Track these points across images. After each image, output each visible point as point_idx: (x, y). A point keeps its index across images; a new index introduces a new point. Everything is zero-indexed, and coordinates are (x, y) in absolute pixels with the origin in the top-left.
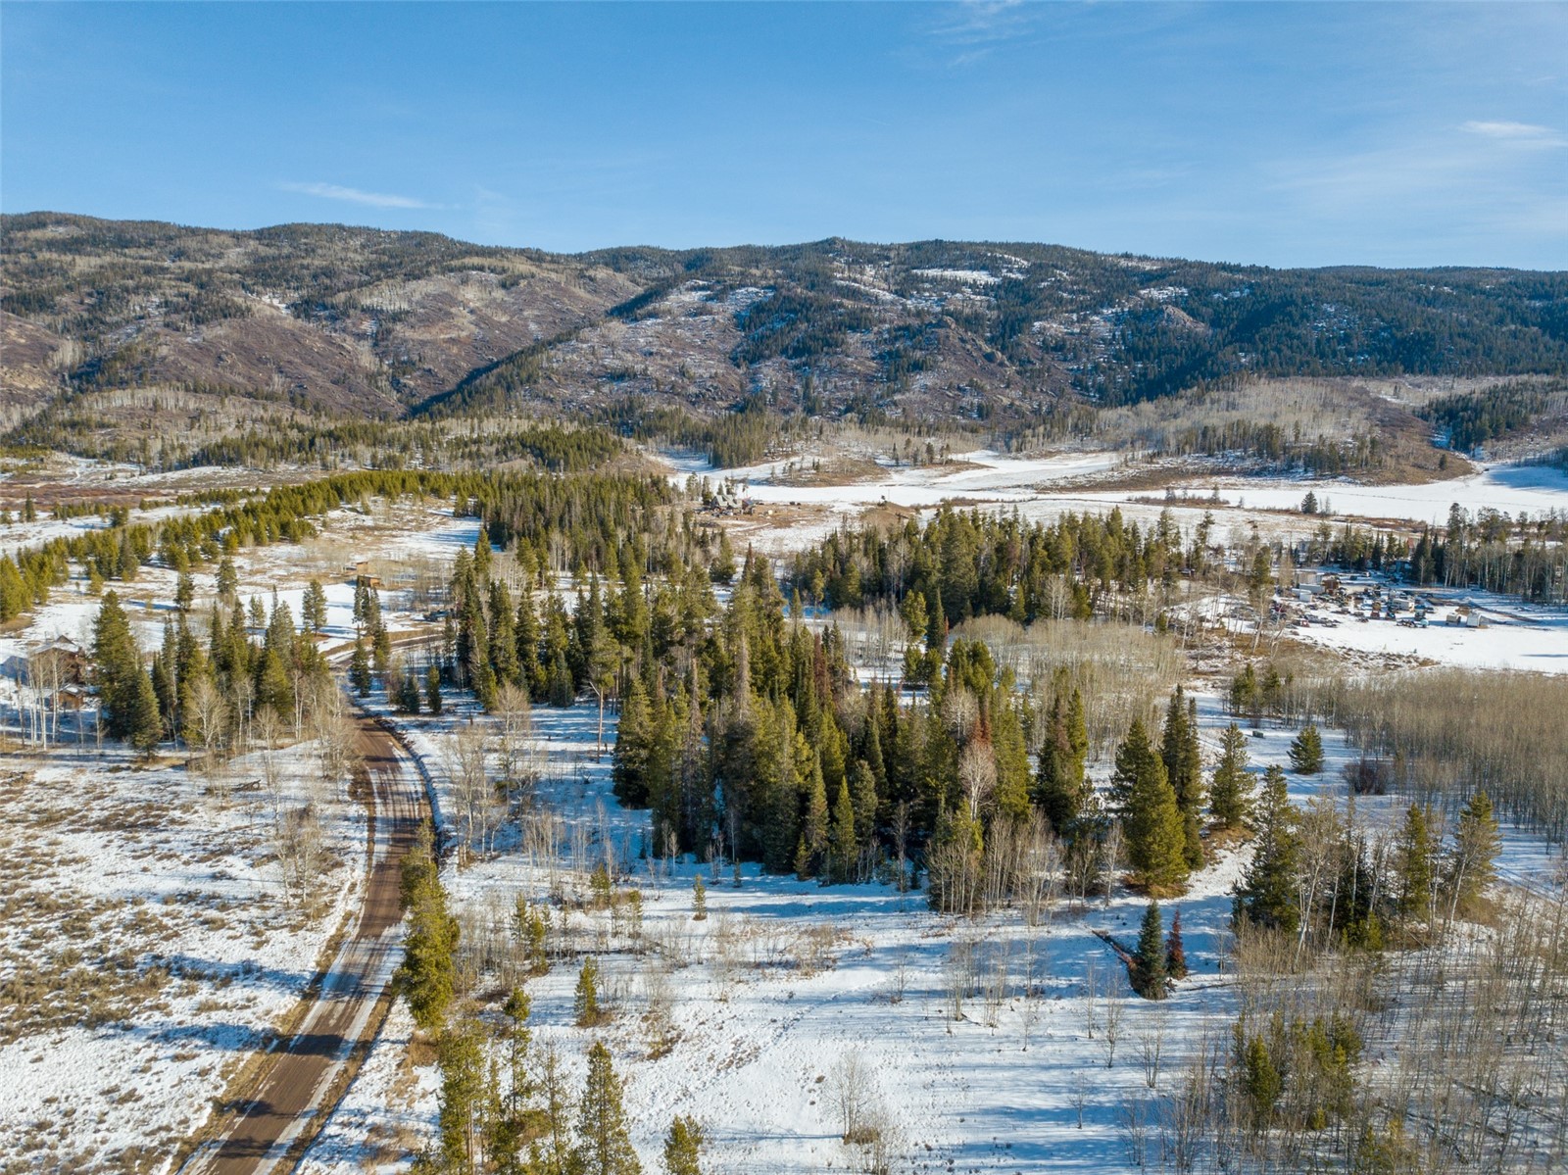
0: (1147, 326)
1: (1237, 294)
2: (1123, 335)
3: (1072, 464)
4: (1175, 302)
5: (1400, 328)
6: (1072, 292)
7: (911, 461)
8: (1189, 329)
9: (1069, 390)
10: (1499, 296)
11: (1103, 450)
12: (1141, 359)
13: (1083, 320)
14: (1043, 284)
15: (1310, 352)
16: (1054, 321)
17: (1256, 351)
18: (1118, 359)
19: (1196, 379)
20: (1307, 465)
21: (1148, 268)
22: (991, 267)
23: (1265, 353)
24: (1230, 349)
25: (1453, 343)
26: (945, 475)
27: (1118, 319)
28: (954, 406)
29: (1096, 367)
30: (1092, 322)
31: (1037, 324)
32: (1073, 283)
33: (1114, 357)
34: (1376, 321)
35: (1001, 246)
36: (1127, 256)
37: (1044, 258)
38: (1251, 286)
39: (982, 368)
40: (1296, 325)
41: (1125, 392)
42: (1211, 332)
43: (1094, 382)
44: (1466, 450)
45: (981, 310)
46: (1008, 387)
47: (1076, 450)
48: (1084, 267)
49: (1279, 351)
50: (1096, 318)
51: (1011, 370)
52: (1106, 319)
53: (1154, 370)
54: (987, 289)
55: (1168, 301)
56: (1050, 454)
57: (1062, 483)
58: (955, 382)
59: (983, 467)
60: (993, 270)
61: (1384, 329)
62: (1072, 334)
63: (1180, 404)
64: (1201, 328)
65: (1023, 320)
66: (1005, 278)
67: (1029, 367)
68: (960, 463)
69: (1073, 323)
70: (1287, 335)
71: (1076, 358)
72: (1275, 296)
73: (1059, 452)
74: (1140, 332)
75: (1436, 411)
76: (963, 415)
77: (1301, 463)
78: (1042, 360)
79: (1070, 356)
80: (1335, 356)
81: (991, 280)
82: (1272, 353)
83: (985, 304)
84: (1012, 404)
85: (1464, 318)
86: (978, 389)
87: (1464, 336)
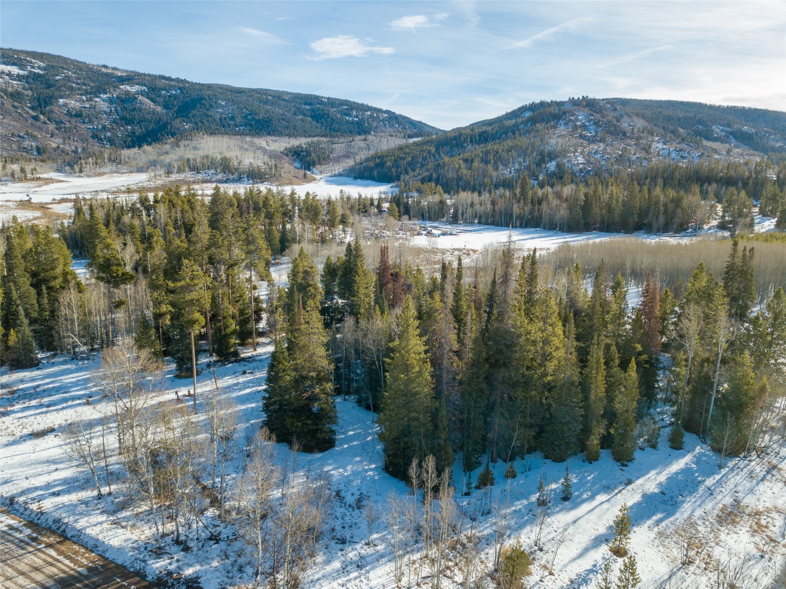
0: (128, 105)
1: (174, 92)
2: (116, 110)
3: (117, 180)
4: (142, 93)
5: (256, 114)
6: (78, 84)
7: (9, 178)
8: (153, 109)
9: (90, 140)
10: (292, 102)
11: (131, 172)
12: (129, 124)
13: (91, 100)
14: (57, 78)
15: (218, 124)
16: (72, 99)
17: (191, 122)
18: (117, 123)
19: (163, 135)
20: (248, 177)
21: (119, 74)
22: (20, 64)
23: (196, 124)
24: (178, 120)
25: (280, 122)
26: (40, 186)
27: (111, 101)
28: (19, 147)
29: (104, 127)
30: (96, 102)
31: (61, 101)
32: (78, 79)
33: (114, 122)
34: (245, 111)
35: (22, 52)
36: (105, 67)
37: (55, 63)
38: (180, 88)
39: (32, 125)
40: (208, 110)
41: (125, 142)
42: (165, 111)
43: (105, 135)
44: (309, 170)
45: (19, 90)
46: (52, 136)
47: (116, 172)
48: (81, 70)
49: (202, 123)
50: (97, 100)
51: (52, 127)
52: (104, 100)
53: (138, 131)
54: (19, 78)
55: (137, 93)
56: (100, 174)
57: (123, 189)
58: (16, 132)
59: (62, 181)
60: (22, 66)
61: (249, 115)
62: (85, 108)
63: (167, 147)
64: (159, 109)
65: (51, 97)
66: (30, 72)
67: (63, 126)
68: (46, 179)
69: (84, 101)
70: (205, 115)
71: (91, 122)
72: (194, 95)
73: (106, 173)
74: (126, 109)
75: (290, 152)
76: (27, 152)
77: (245, 176)
78: (69, 121)
79: (87, 120)
80: (229, 127)
81: (22, 72)
82: (200, 124)
83: (22, 87)
84: (58, 147)
85: (281, 112)
86: (34, 138)
87: (283, 119)
